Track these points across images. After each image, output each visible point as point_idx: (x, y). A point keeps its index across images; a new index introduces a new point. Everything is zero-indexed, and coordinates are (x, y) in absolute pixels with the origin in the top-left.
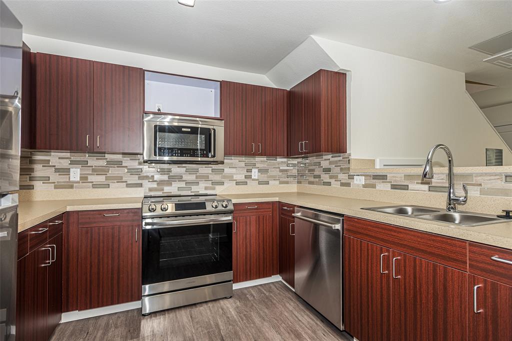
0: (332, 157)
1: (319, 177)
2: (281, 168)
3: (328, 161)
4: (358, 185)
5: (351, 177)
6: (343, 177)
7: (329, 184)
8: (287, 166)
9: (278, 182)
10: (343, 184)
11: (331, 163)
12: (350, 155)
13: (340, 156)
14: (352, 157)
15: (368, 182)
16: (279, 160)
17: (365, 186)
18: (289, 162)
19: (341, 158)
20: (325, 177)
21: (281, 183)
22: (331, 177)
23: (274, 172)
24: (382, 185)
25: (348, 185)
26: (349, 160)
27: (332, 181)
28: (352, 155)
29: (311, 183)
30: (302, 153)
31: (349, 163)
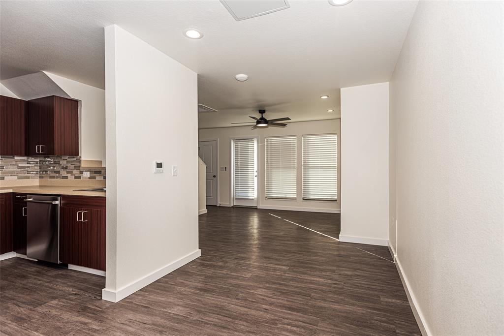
0: (69, 158)
1: (59, 172)
2: (20, 165)
3: (66, 161)
4: (86, 178)
5: (81, 172)
6: (76, 172)
7: (66, 177)
8: (27, 163)
9: (16, 177)
10: (76, 178)
11: (68, 162)
12: (80, 157)
13: (74, 158)
14: (82, 159)
15: (92, 175)
16: (17, 158)
17: (90, 178)
18: (29, 160)
19: (75, 159)
20: (64, 173)
21: (19, 178)
22: (68, 173)
23: (11, 169)
24: (99, 177)
25: (79, 178)
26: (80, 161)
27: (69, 175)
28: (82, 157)
29: (51, 177)
30: (39, 154)
31: (80, 163)
